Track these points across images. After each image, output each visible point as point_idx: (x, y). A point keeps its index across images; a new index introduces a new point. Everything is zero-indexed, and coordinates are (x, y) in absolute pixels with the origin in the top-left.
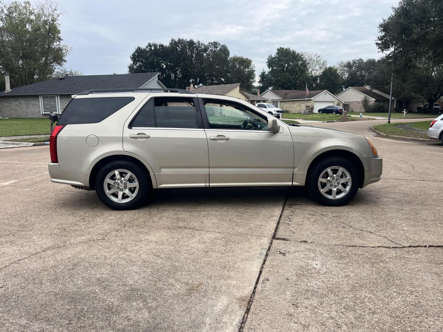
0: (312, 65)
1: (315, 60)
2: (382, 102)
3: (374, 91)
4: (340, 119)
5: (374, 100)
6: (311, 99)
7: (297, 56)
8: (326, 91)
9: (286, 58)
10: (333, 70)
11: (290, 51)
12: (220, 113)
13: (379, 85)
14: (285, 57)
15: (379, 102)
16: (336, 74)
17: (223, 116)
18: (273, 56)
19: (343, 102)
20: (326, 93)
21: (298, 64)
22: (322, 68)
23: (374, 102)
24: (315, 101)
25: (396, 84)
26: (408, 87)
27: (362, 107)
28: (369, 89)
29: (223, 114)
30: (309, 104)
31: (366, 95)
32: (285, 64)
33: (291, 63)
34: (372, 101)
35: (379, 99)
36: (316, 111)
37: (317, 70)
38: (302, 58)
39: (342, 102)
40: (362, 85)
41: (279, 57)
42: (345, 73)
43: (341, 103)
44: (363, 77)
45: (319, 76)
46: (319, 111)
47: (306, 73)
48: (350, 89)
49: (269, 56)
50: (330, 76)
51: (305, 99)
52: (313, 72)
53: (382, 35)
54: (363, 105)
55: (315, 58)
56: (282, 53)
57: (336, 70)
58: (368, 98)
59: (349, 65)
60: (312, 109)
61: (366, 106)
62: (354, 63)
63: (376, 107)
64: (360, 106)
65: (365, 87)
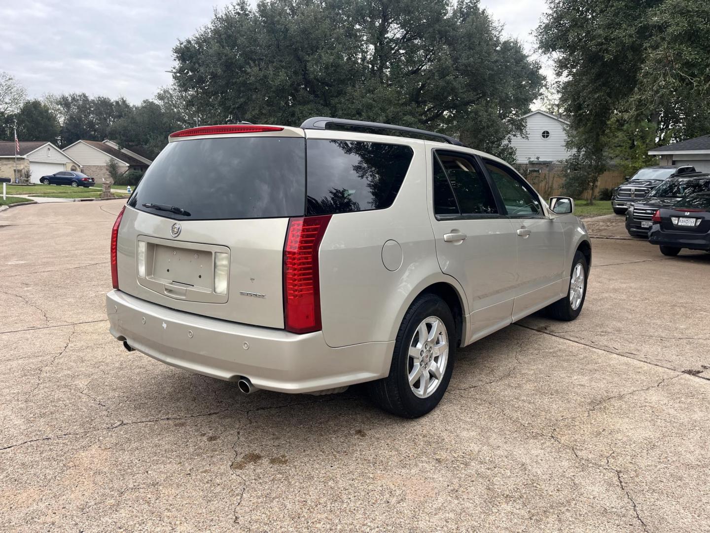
2: (139, 170)
3: (122, 151)
4: (100, 195)
5: (128, 165)
6: (23, 157)
8: (49, 144)
10: (42, 107)
13: (132, 141)
15: (135, 169)
16: (49, 115)
19: (81, 166)
20: (50, 148)
23: (128, 168)
24: (30, 162)
27: (107, 176)
28: (116, 148)
30: (21, 166)
31: (113, 157)
34: (123, 167)
35: (134, 164)
36: (35, 179)
37: (8, 103)
39: (79, 166)
42: (57, 114)
43: (78, 168)
45: (15, 115)
46: (43, 180)
48: (81, 144)
50: (39, 118)
51: (14, 157)
54: (110, 172)
57: (46, 108)
58: (116, 161)
59: (65, 103)
60: (28, 176)
61: (116, 174)
62: (73, 99)
63: (132, 176)
64: (104, 174)
65: (107, 143)
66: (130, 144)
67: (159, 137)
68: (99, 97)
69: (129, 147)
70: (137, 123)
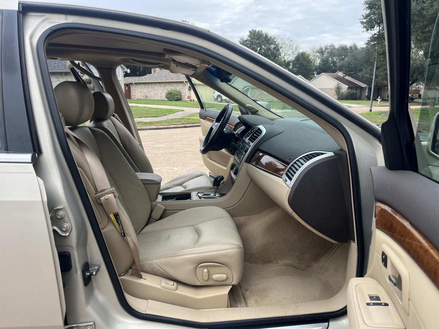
0: (285, 50)
1: (288, 44)
2: (354, 89)
3: (346, 78)
5: (347, 87)
7: (269, 40)
9: (259, 41)
10: (306, 55)
11: (262, 33)
12: (188, 97)
13: (352, 71)
14: (257, 39)
15: (352, 89)
16: (309, 60)
17: (192, 101)
18: (245, 39)
21: (270, 48)
22: (295, 53)
23: (347, 89)
25: (369, 71)
26: (381, 74)
27: (334, 94)
28: (342, 76)
29: (191, 98)
31: (339, 82)
32: (257, 47)
33: (263, 47)
34: (344, 88)
35: (351, 86)
37: (289, 55)
38: (275, 42)
40: (334, 71)
41: (251, 39)
42: (316, 59)
44: (334, 63)
45: (291, 61)
47: (278, 57)
48: (323, 75)
49: (241, 38)
50: (303, 62)
52: (285, 57)
53: (367, 13)
54: (336, 92)
55: (288, 42)
56: (254, 35)
57: (308, 56)
58: (341, 85)
59: (321, 52)
61: (339, 93)
62: (326, 48)
63: (348, 94)
64: (333, 93)
65: (338, 74)
66: (351, 73)
67: (369, 67)
68: (341, 46)
69: (350, 75)
70: (357, 59)
